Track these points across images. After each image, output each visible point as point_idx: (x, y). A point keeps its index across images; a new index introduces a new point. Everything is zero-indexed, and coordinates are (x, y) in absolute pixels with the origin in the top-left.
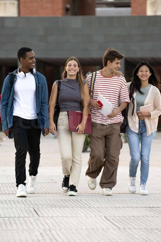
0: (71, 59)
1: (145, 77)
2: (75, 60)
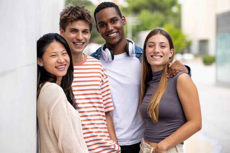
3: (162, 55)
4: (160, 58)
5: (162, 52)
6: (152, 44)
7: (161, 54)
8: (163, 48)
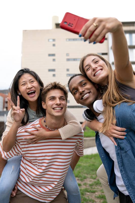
3: (101, 68)
4: (102, 71)
6: (87, 67)
7: (99, 68)
8: (97, 62)
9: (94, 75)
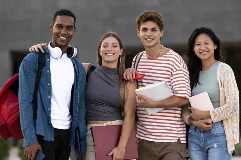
0: (108, 36)
1: (206, 54)
2: (114, 36)
3: (114, 53)
4: (113, 56)
5: (114, 51)
8: (115, 47)
9: (106, 54)
